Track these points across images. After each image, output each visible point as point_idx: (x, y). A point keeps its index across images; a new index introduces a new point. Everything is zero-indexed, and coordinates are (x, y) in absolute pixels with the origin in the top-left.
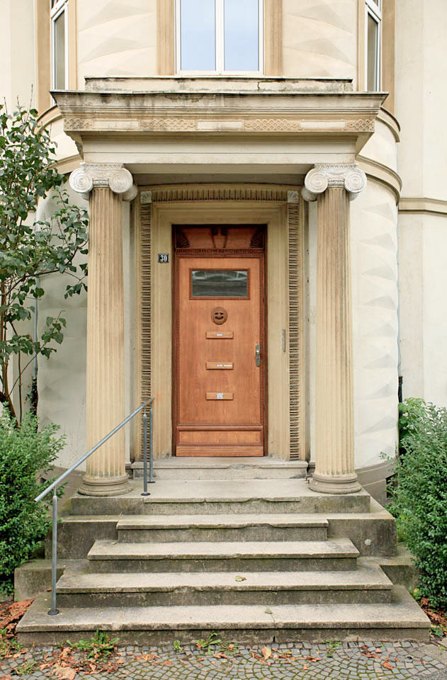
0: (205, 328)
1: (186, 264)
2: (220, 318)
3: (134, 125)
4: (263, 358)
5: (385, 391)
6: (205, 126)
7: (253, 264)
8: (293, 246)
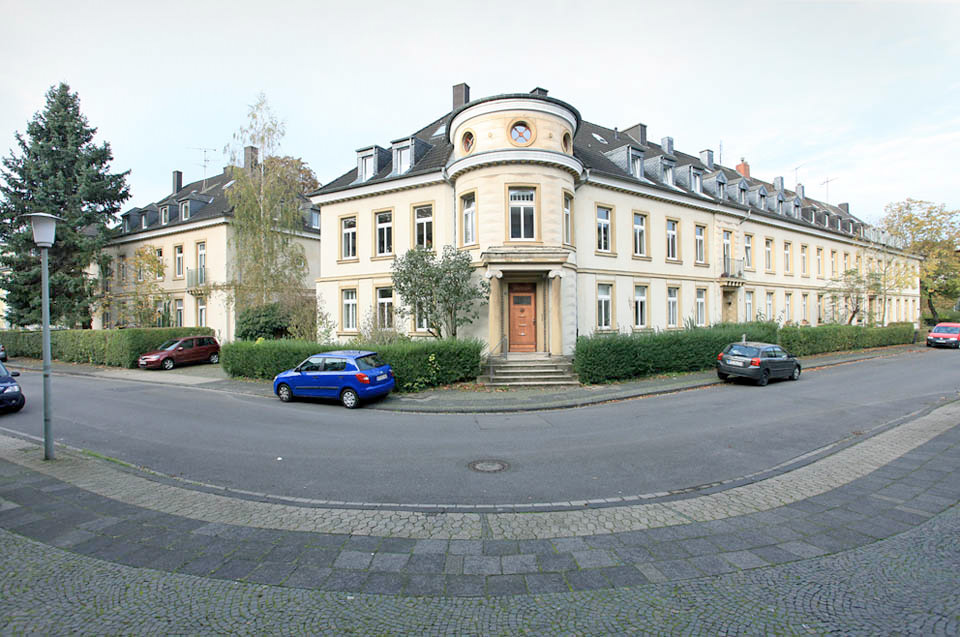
0: (518, 314)
1: (512, 295)
2: (522, 311)
3: (504, 260)
4: (535, 323)
5: (572, 333)
6: (523, 260)
7: (532, 295)
8: (545, 290)
